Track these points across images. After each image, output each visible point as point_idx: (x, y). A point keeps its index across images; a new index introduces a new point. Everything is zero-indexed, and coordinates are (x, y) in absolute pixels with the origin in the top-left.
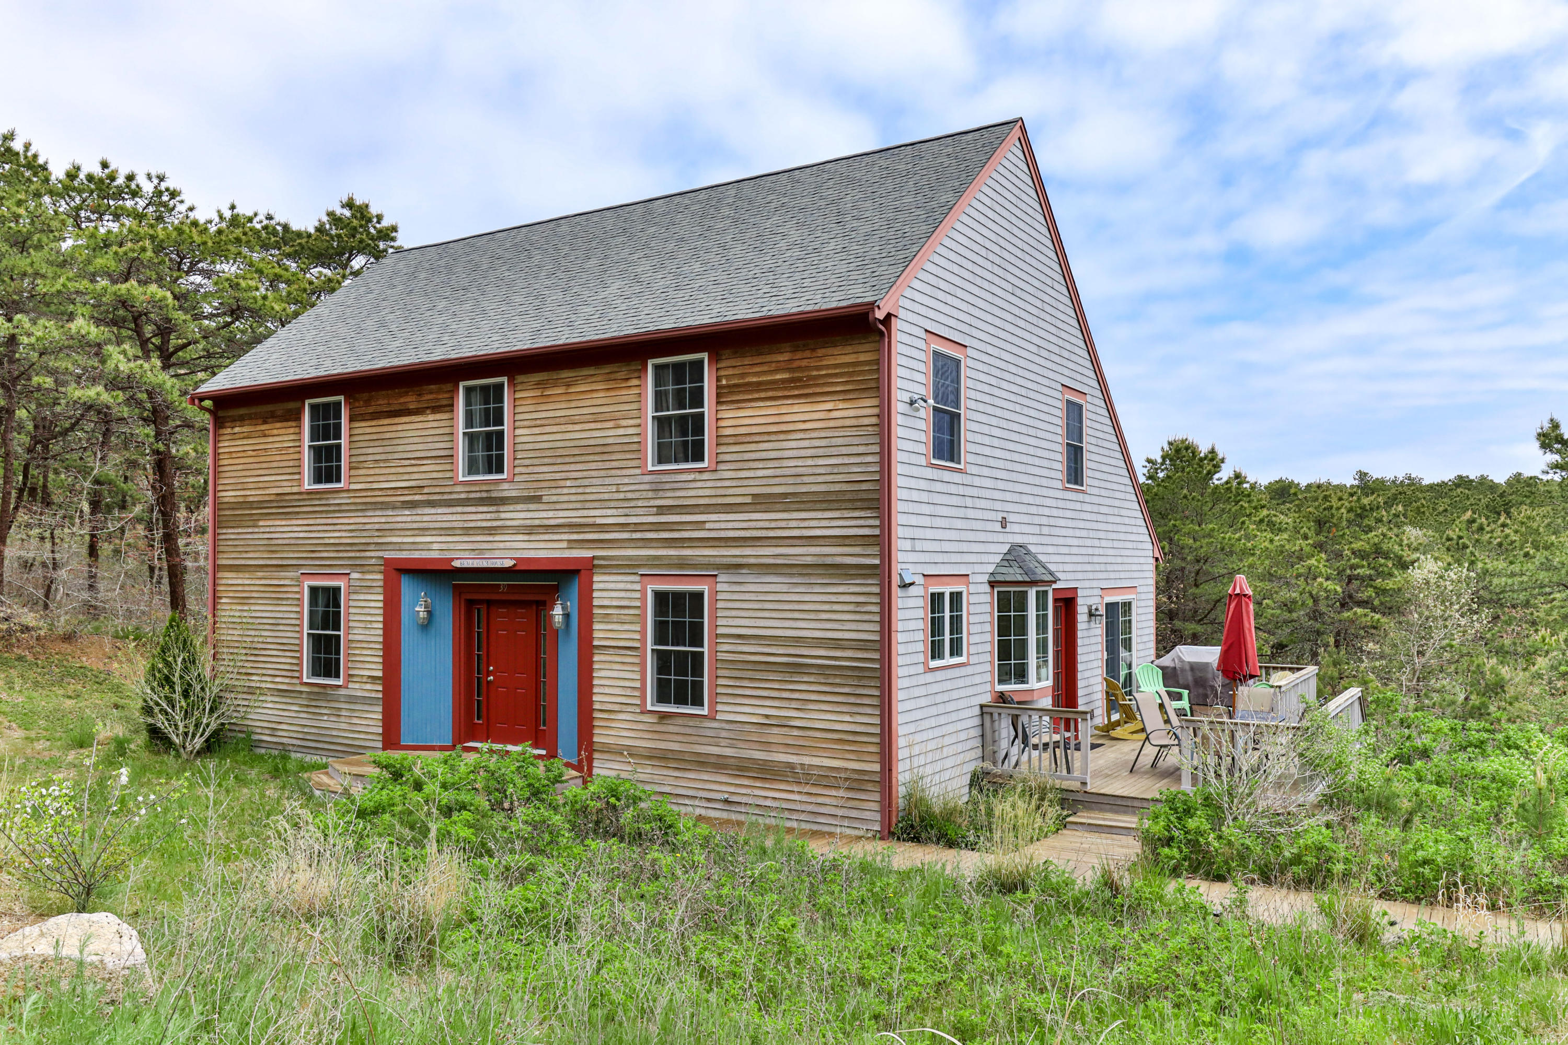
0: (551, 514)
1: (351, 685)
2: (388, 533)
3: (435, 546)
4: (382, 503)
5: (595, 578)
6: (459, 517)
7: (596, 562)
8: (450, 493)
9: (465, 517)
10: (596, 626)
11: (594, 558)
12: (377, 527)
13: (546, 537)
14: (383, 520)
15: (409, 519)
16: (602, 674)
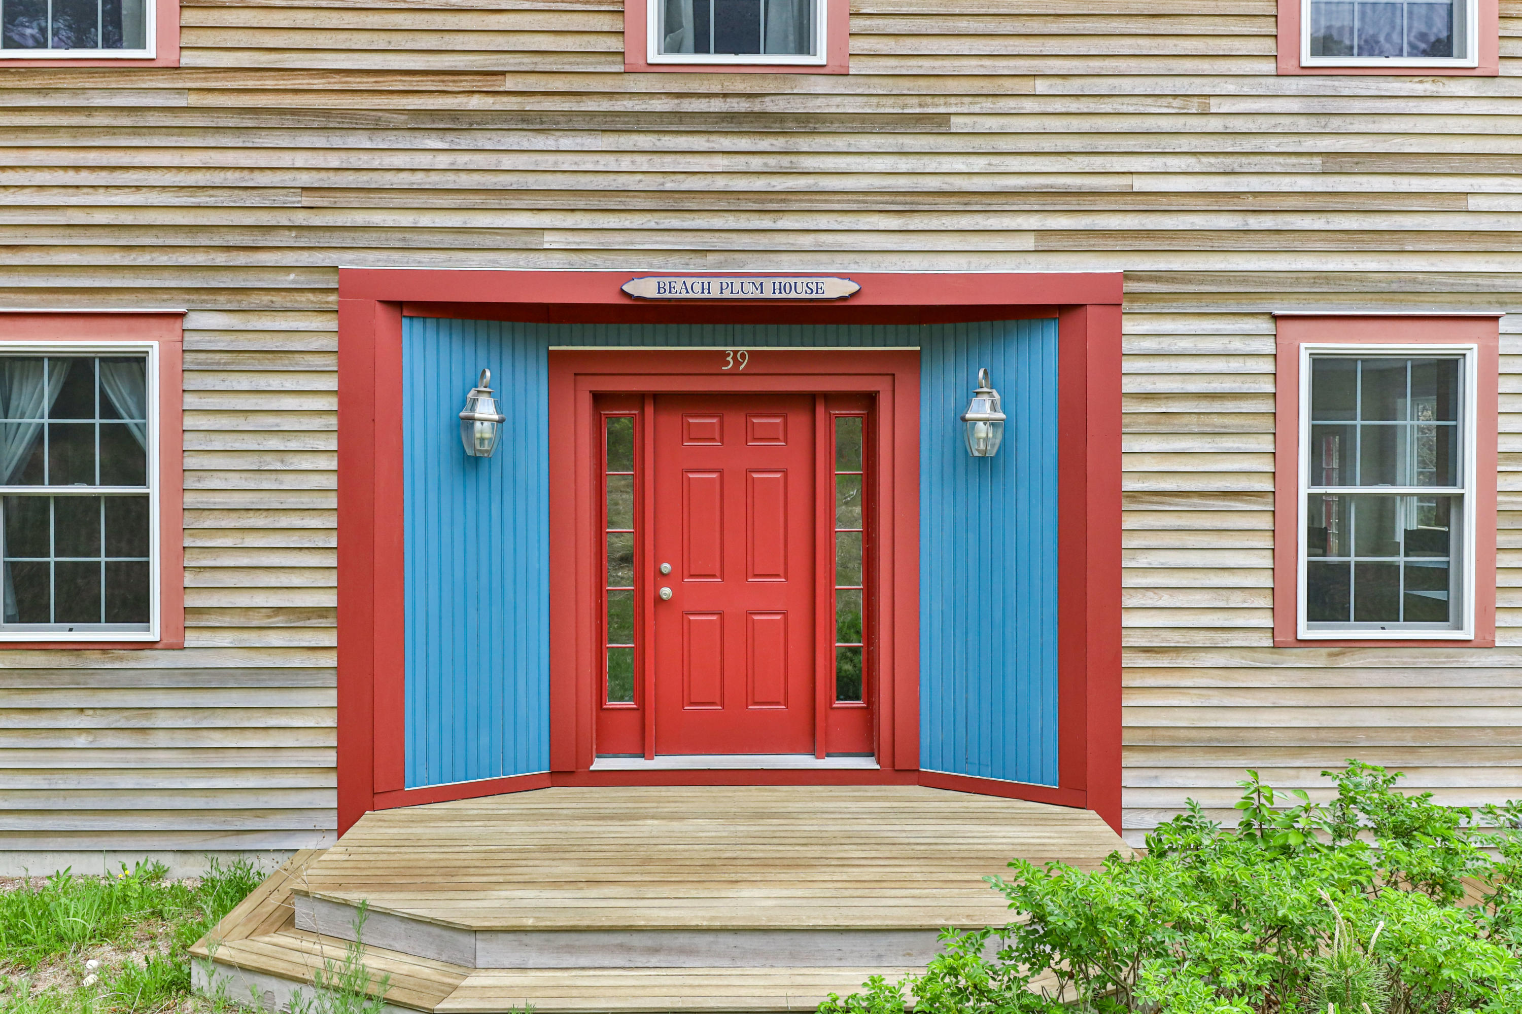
0: (979, 164)
1: (192, 639)
2: (353, 200)
3: (550, 240)
4: (326, 113)
5: (1129, 326)
6: (643, 163)
7: (1130, 286)
8: (610, 95)
9: (668, 163)
10: (1128, 444)
11: (1127, 276)
12: (305, 179)
13: (965, 222)
14: (334, 160)
15: (443, 161)
16: (1144, 560)
